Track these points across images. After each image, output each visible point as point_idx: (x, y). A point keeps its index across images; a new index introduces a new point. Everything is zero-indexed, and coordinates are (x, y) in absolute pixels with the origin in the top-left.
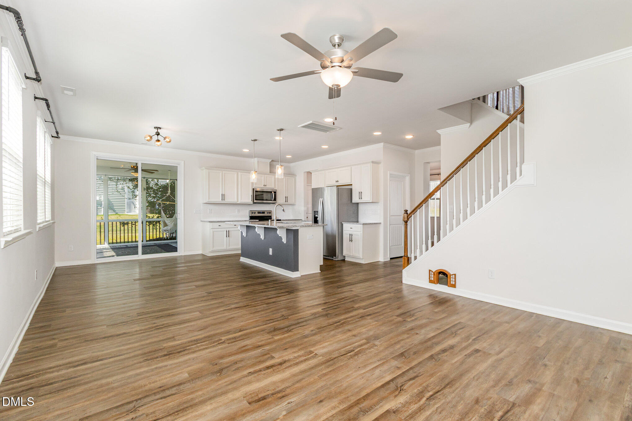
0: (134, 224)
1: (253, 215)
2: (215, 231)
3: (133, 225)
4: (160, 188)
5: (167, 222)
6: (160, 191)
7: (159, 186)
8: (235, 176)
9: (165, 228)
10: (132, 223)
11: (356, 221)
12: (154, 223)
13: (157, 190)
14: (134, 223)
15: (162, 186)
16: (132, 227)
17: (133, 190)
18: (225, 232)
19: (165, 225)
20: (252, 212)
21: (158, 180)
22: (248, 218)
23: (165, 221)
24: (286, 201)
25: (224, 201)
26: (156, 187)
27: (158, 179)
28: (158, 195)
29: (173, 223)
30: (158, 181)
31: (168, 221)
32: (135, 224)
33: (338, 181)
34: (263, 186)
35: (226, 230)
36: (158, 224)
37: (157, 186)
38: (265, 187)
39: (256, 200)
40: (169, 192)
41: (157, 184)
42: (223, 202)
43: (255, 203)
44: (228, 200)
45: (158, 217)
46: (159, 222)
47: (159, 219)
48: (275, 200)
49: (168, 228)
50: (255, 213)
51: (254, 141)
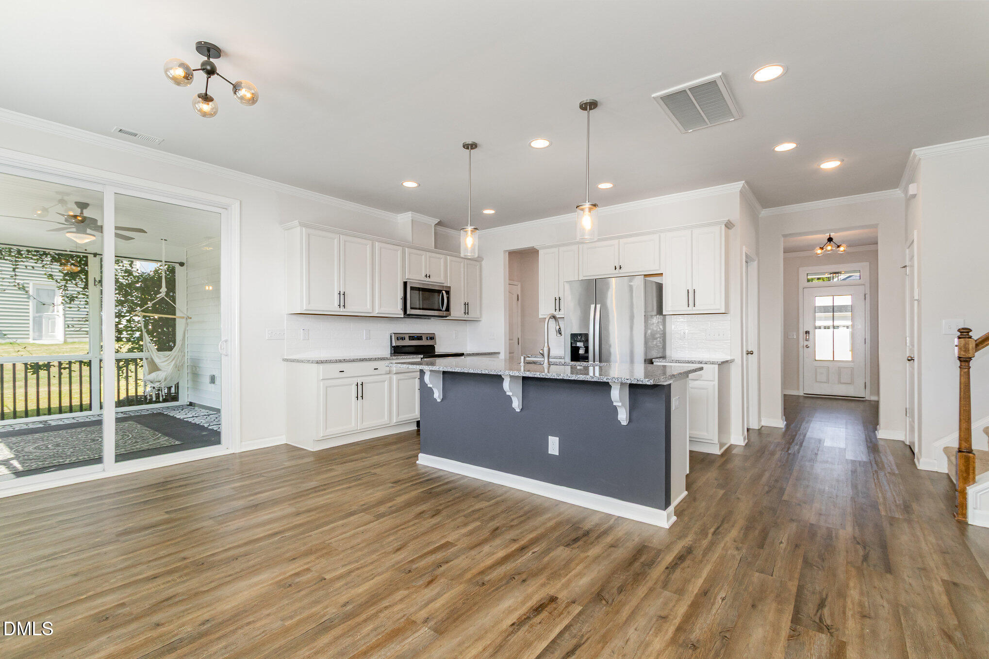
0: (65, 368)
1: (401, 343)
2: (330, 387)
3: (62, 371)
4: (137, 282)
5: (157, 361)
6: (137, 289)
7: (135, 277)
8: (368, 249)
9: (153, 376)
10: (60, 364)
11: (660, 355)
12: (122, 363)
13: (129, 285)
14: (68, 366)
15: (142, 276)
16: (60, 374)
17: (63, 283)
18: (354, 387)
19: (154, 367)
20: (399, 335)
21: (132, 262)
22: (386, 352)
23: (152, 359)
24: (466, 312)
25: (344, 310)
26: (127, 279)
27: (132, 260)
28: (132, 296)
29: (174, 362)
30: (131, 265)
31: (160, 358)
32: (70, 368)
33: (620, 268)
34: (423, 278)
35: (355, 381)
36: (132, 367)
37: (128, 276)
38: (428, 279)
39: (411, 308)
40: (164, 289)
41: (129, 273)
42: (342, 311)
43: (409, 315)
44: (353, 308)
45: (131, 350)
46: (134, 360)
47: (136, 355)
48: (448, 309)
49: (160, 375)
50: (403, 339)
51: (471, 149)
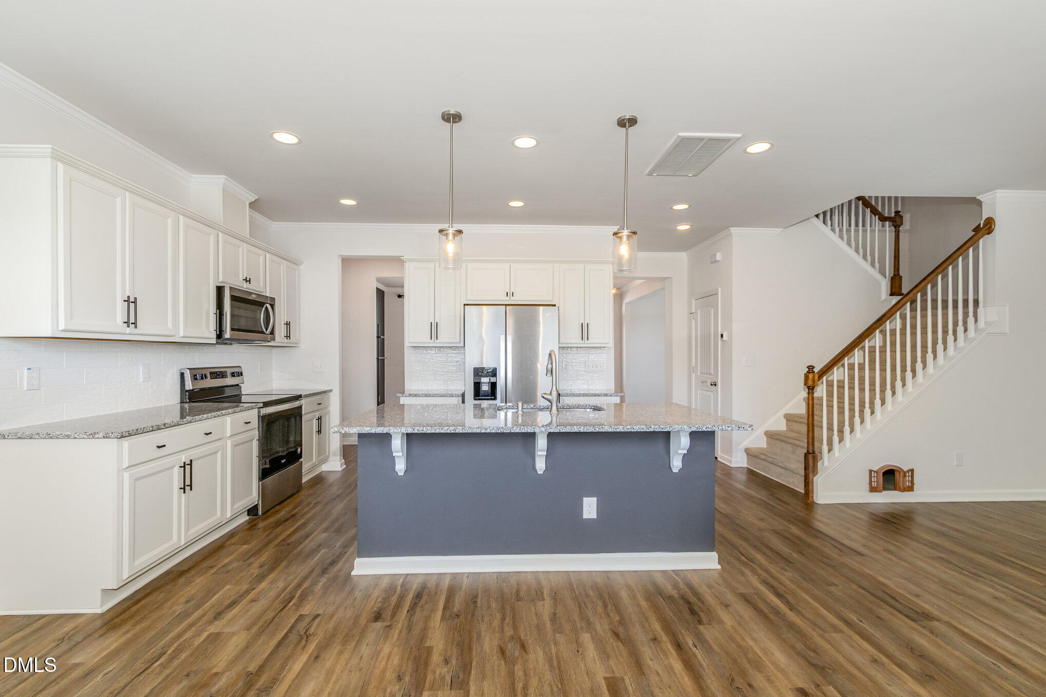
1: (199, 383)
18: (179, 471)
24: (288, 336)
25: (136, 331)
33: (513, 295)
34: (240, 282)
35: (178, 459)
38: (246, 285)
39: (231, 330)
43: (225, 339)
48: (273, 332)
50: (203, 377)
51: (453, 122)
